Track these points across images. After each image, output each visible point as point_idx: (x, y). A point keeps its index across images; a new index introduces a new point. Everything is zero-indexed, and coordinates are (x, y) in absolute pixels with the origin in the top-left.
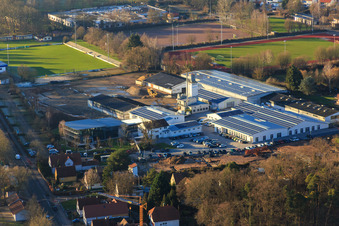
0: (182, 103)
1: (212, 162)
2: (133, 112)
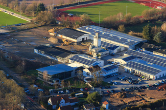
0: (93, 50)
1: (142, 95)
2: (71, 59)
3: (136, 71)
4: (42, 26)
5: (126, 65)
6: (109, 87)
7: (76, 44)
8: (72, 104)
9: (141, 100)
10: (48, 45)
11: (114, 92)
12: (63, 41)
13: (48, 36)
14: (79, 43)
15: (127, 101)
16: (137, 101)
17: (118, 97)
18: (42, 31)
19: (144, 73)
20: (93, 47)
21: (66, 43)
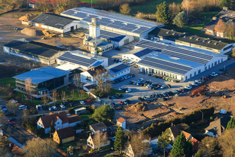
0: (90, 44)
1: (170, 105)
2: (60, 58)
3: (156, 70)
4: (9, 12)
5: (140, 62)
6: (121, 97)
7: (62, 35)
8: (73, 124)
9: (169, 112)
10: (23, 40)
11: (129, 102)
12: (44, 32)
13: (21, 27)
14: (67, 35)
15: (150, 114)
16: (164, 114)
17: (136, 110)
18: (10, 19)
19: (168, 73)
20: (90, 39)
21: (48, 35)
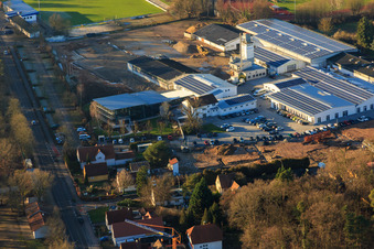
0: (236, 68)
1: (266, 152)
3: (288, 107)
4: (182, 20)
7: (223, 54)
8: (121, 162)
12: (198, 48)
16: (248, 161)
18: (176, 29)
